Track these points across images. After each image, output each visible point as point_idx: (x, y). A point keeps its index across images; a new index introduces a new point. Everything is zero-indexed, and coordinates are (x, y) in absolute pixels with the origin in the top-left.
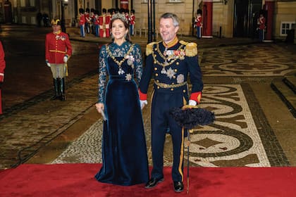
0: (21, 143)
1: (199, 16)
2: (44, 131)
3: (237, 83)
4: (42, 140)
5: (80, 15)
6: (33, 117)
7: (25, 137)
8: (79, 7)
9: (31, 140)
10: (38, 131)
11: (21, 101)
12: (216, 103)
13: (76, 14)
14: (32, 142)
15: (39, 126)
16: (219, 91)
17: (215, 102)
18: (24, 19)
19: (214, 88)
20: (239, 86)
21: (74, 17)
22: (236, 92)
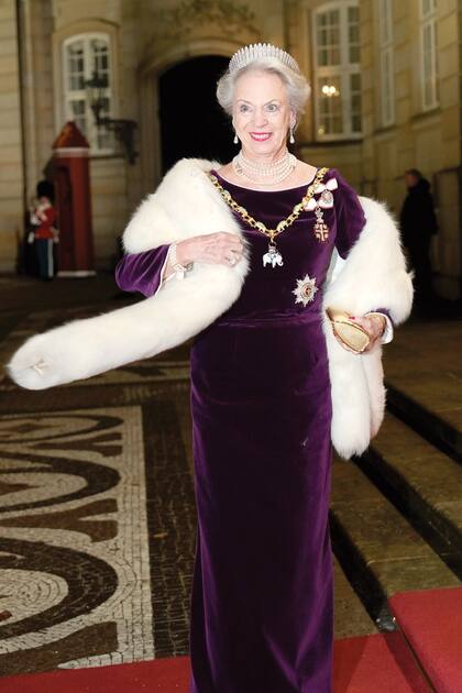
1: (44, 205)
3: (133, 403)
12: (30, 470)
16: (55, 432)
17: (28, 465)
19: (45, 422)
20: (138, 410)
22: (117, 429)
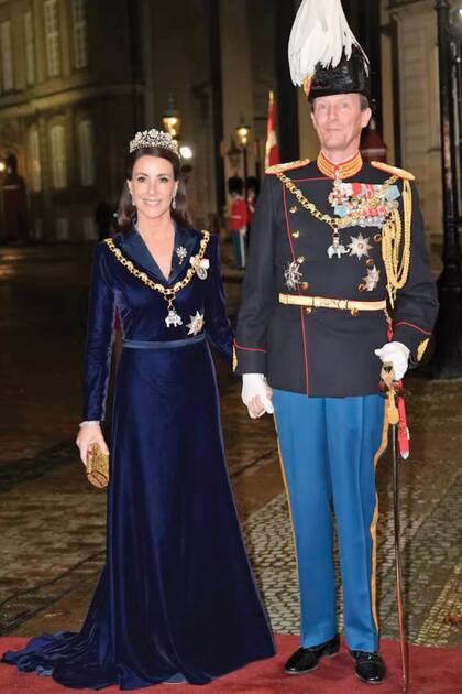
0: (11, 576)
2: (88, 540)
4: (79, 565)
5: (232, 199)
6: (60, 498)
7: (25, 558)
8: (229, 173)
9: (43, 567)
10: (69, 538)
11: (29, 454)
13: (222, 201)
14: (47, 573)
15: (74, 524)
18: (63, 227)
21: (214, 210)
